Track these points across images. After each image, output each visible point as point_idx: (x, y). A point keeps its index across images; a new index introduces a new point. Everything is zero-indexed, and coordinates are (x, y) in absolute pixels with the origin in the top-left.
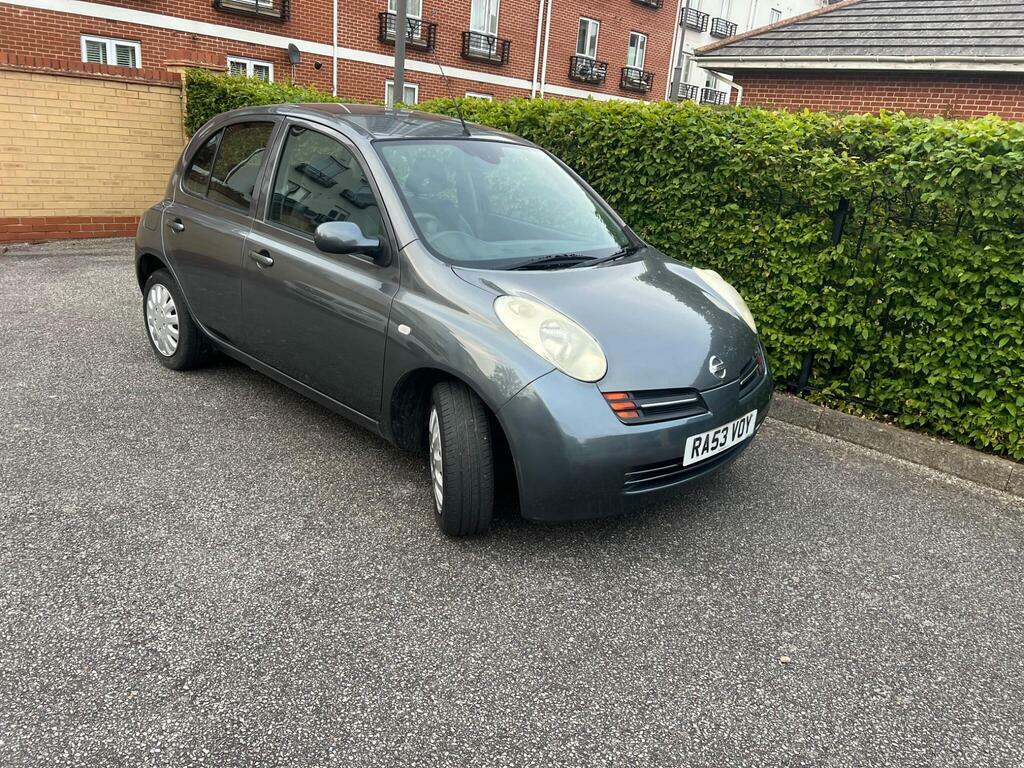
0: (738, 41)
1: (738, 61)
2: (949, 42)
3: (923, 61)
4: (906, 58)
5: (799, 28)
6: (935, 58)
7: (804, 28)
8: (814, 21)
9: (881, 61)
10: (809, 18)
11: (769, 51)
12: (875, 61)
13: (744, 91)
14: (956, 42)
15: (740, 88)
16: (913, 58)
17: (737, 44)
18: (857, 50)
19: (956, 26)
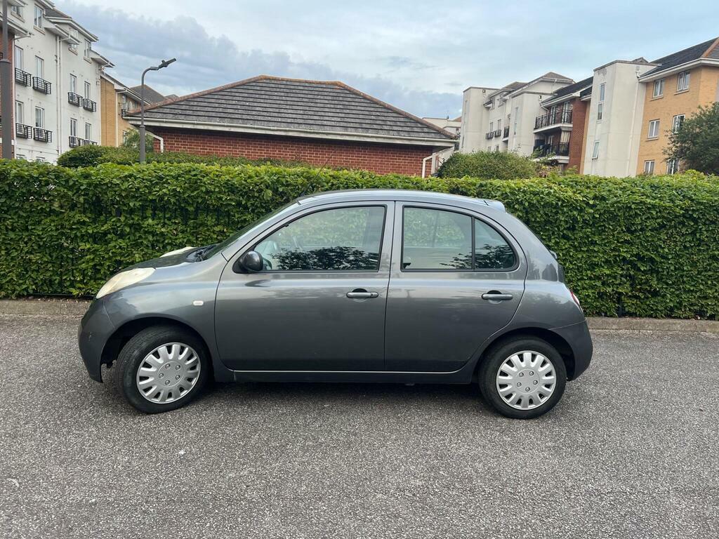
0: (154, 108)
1: (163, 122)
2: (289, 120)
3: (281, 130)
4: (272, 128)
5: (192, 103)
6: (287, 129)
7: (196, 103)
8: (198, 100)
9: (257, 129)
10: (194, 98)
11: (183, 117)
12: (254, 128)
13: (164, 141)
14: (293, 121)
15: (162, 139)
16: (276, 128)
17: (155, 110)
18: (240, 121)
19: (285, 111)
